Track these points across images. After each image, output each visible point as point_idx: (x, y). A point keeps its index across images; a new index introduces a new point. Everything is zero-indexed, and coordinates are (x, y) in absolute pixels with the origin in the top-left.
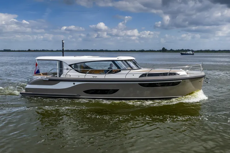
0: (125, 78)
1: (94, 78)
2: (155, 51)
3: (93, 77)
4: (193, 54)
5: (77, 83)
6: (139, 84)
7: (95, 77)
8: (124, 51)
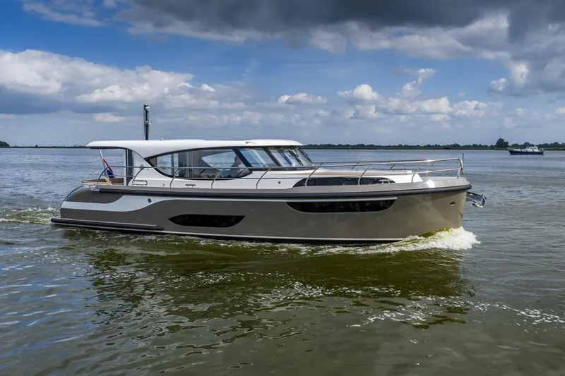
0: (257, 190)
1: (190, 187)
2: (486, 146)
3: (187, 187)
4: (541, 153)
5: (155, 200)
6: (287, 203)
7: (192, 185)
8: (412, 146)
